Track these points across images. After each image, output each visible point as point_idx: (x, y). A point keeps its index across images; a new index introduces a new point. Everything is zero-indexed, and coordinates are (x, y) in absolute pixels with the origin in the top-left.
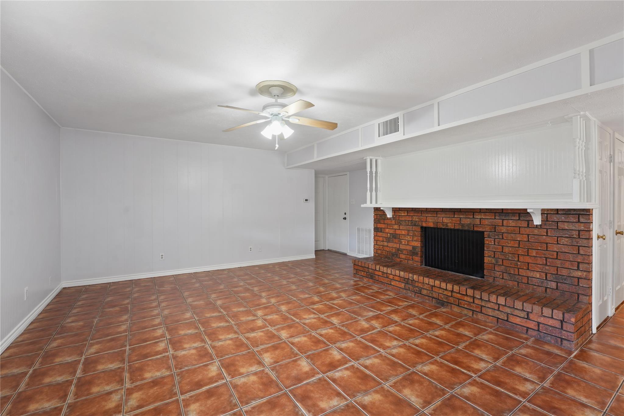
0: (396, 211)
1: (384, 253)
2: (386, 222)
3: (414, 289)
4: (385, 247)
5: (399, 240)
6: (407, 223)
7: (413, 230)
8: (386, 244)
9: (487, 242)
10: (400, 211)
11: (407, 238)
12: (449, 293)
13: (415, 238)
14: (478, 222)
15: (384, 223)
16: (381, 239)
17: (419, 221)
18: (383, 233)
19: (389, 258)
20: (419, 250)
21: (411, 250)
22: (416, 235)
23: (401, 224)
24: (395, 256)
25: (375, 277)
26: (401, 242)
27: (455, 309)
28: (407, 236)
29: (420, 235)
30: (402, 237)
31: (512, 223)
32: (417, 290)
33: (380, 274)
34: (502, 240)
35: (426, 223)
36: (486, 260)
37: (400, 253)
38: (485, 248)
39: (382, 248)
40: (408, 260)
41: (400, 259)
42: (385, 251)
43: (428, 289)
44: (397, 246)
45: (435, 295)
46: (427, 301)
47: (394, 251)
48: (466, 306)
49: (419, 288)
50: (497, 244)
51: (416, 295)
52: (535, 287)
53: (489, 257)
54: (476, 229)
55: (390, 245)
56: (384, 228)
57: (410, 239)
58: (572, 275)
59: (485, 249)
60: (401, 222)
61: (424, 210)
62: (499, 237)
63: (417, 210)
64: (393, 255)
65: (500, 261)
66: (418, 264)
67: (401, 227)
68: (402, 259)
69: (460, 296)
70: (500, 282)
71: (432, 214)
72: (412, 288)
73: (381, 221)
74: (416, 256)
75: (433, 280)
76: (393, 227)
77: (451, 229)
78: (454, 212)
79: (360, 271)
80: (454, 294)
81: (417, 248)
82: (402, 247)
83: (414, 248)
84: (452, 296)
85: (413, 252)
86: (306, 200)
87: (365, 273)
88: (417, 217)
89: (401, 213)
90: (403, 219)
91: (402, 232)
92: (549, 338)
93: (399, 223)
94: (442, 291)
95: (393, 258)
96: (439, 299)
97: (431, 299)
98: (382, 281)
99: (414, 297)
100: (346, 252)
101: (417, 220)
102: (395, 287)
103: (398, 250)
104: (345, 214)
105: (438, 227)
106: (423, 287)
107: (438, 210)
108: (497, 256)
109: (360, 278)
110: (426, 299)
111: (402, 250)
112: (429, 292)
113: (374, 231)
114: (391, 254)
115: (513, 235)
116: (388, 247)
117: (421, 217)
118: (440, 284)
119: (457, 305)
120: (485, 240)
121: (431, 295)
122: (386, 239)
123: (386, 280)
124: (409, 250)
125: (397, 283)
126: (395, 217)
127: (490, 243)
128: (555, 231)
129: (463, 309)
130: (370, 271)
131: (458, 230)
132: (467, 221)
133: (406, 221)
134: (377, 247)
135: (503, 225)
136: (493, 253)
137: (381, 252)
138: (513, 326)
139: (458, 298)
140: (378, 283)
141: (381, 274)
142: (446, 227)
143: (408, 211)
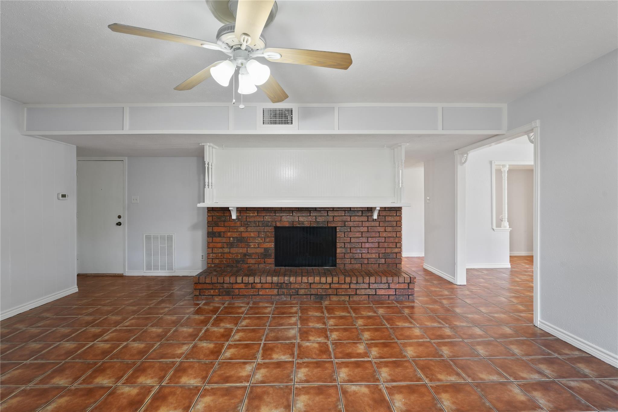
0: (241, 211)
1: (225, 261)
2: (226, 224)
3: (289, 292)
4: (225, 254)
5: (246, 243)
6: (258, 224)
7: (265, 231)
8: (226, 250)
9: (339, 235)
10: (248, 211)
11: (258, 240)
12: (327, 286)
13: (267, 240)
14: (331, 219)
15: (224, 226)
16: (219, 245)
17: (272, 221)
18: (223, 238)
19: (232, 266)
20: (272, 252)
21: (263, 252)
22: (269, 236)
23: (250, 225)
24: (241, 262)
25: (233, 292)
26: (250, 246)
27: (334, 298)
28: (257, 238)
29: (273, 236)
30: (250, 240)
31: (357, 218)
32: (293, 292)
33: (242, 286)
34: (350, 233)
35: (281, 223)
36: (338, 251)
37: (248, 258)
38: (337, 240)
39: (221, 256)
40: (259, 264)
41: (248, 265)
42: (225, 259)
43: (305, 287)
44: (244, 251)
45: (313, 292)
46: (305, 300)
47: (239, 257)
48: (343, 293)
49: (295, 290)
50: (346, 236)
51: (292, 298)
52: (372, 265)
53: (341, 247)
54: (329, 225)
55: (234, 250)
56: (224, 232)
57: (261, 241)
58: (393, 252)
59: (337, 242)
60: (249, 224)
61: (278, 209)
62: (348, 230)
63: (269, 210)
64: (238, 262)
65: (349, 249)
66: (271, 266)
67: (249, 229)
68: (251, 265)
69: (338, 286)
70: (348, 267)
71: (286, 213)
72: (287, 291)
73: (219, 224)
74: (268, 258)
75: (312, 278)
76: (237, 229)
77: (307, 227)
78: (310, 211)
79: (207, 290)
80: (332, 286)
81: (270, 250)
82: (250, 251)
83: (266, 250)
84: (330, 288)
85: (265, 254)
86: (64, 196)
87: (217, 291)
88: (270, 217)
89: (249, 213)
90: (252, 219)
91: (250, 234)
92: (402, 297)
93: (246, 225)
94: (320, 286)
95: (239, 265)
96: (318, 294)
97: (310, 297)
98: (246, 294)
99: (290, 300)
100: (122, 273)
101: (270, 220)
102: (264, 296)
103: (245, 255)
104: (119, 217)
105: (294, 226)
106: (300, 286)
107: (293, 209)
108: (346, 246)
109: (207, 299)
110: (304, 298)
111: (250, 255)
112: (306, 290)
113: (208, 237)
114: (234, 261)
115: (358, 228)
116: (230, 254)
117: (274, 217)
118: (320, 279)
119: (335, 295)
120: (337, 234)
121: (309, 293)
122: (227, 245)
123: (251, 292)
124: (260, 253)
125: (267, 291)
126: (240, 218)
127: (341, 236)
128: (384, 222)
129: (340, 296)
130: (225, 286)
131: (314, 227)
132: (321, 218)
133: (256, 222)
134: (212, 256)
135: (351, 221)
136: (343, 244)
137: (220, 261)
138: (380, 297)
139: (336, 288)
140: (239, 298)
141: (244, 286)
142: (303, 225)
143: (258, 211)
